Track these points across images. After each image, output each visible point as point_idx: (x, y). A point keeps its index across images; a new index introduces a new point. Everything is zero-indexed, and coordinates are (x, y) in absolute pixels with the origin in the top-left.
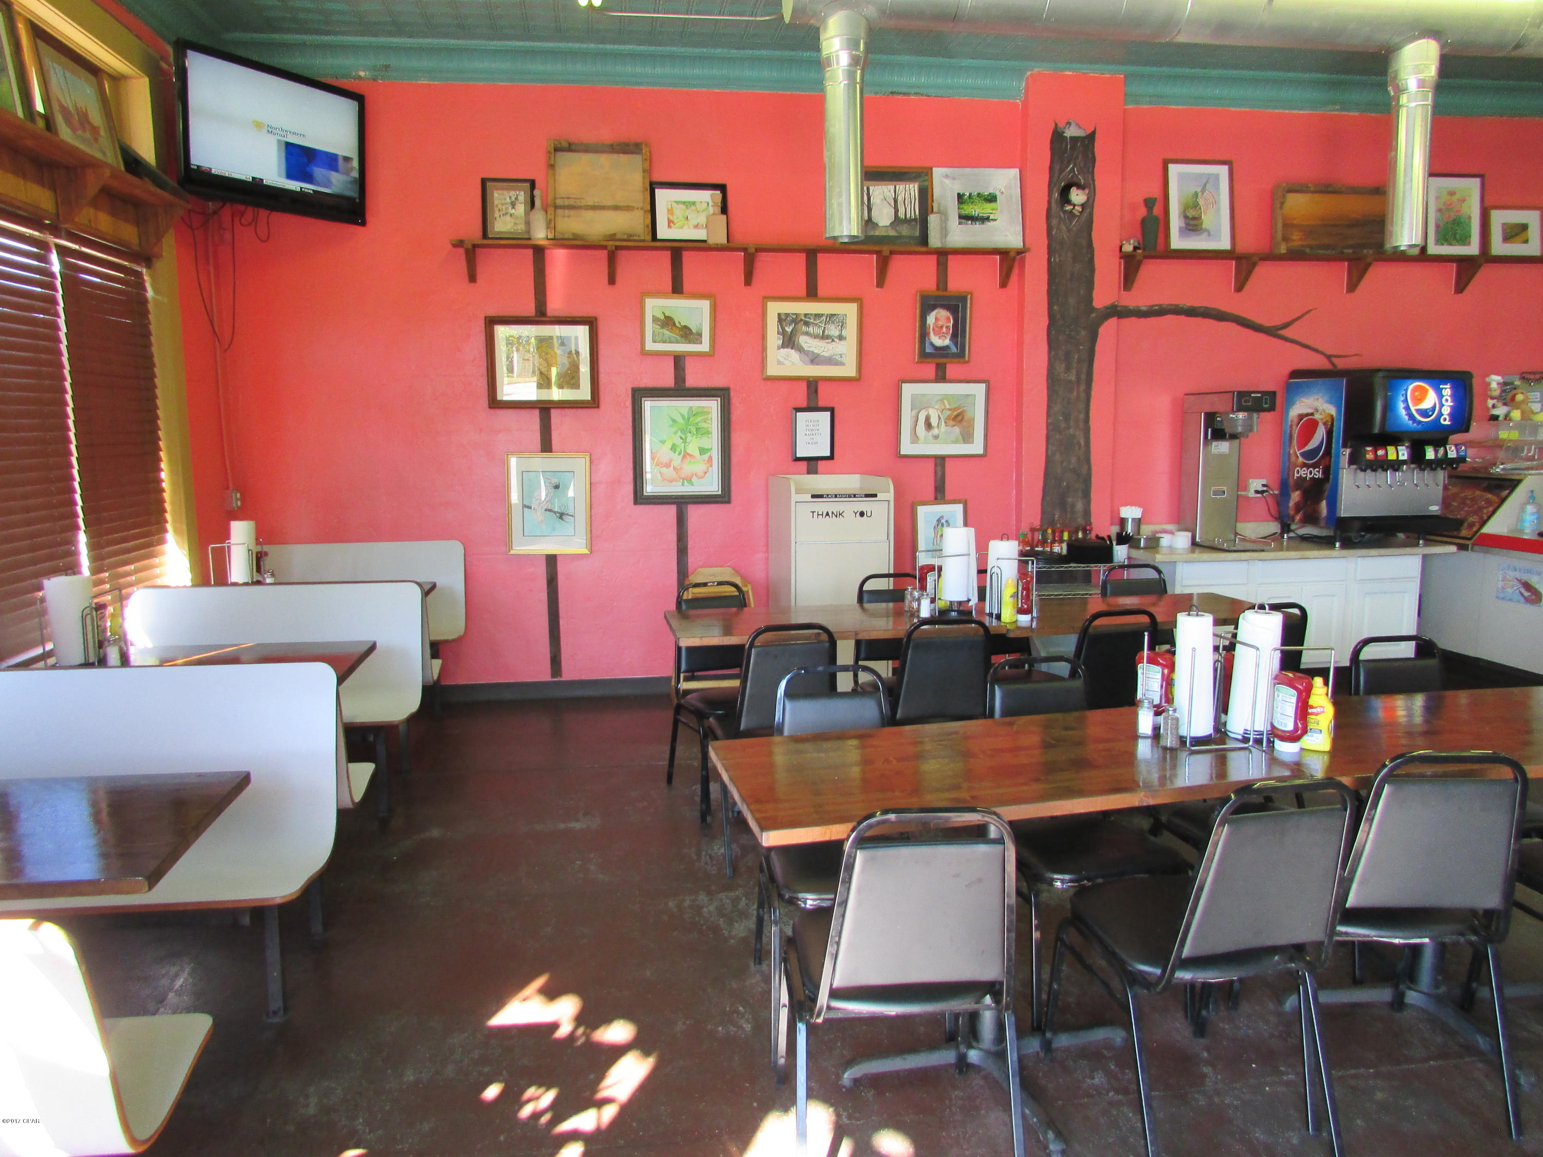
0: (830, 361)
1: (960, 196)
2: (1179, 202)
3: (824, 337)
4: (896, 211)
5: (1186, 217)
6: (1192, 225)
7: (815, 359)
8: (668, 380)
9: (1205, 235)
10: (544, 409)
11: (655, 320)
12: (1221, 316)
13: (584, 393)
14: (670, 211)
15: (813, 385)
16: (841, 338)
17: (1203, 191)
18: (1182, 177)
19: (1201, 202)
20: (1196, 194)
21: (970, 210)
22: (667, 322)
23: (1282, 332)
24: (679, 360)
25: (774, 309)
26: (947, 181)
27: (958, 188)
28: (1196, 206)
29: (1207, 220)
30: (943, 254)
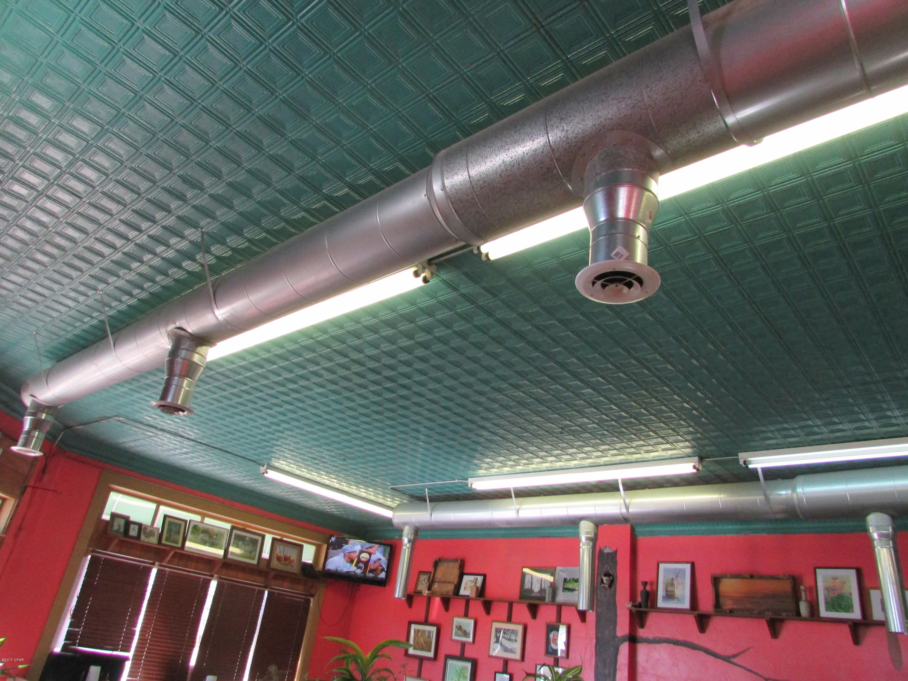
0: (511, 651)
1: (565, 580)
2: (664, 583)
3: (510, 640)
4: (541, 585)
5: (667, 591)
6: (669, 596)
7: (506, 649)
8: (458, 653)
9: (676, 600)
10: (422, 659)
11: (456, 626)
12: (695, 647)
13: (431, 654)
14: (466, 584)
15: (506, 662)
16: (516, 641)
17: (677, 577)
18: (666, 570)
19: (675, 582)
20: (673, 579)
21: (570, 586)
22: (459, 628)
23: (733, 660)
24: (463, 644)
25: (496, 625)
26: (561, 573)
27: (564, 575)
28: (672, 585)
29: (678, 592)
30: (560, 607)
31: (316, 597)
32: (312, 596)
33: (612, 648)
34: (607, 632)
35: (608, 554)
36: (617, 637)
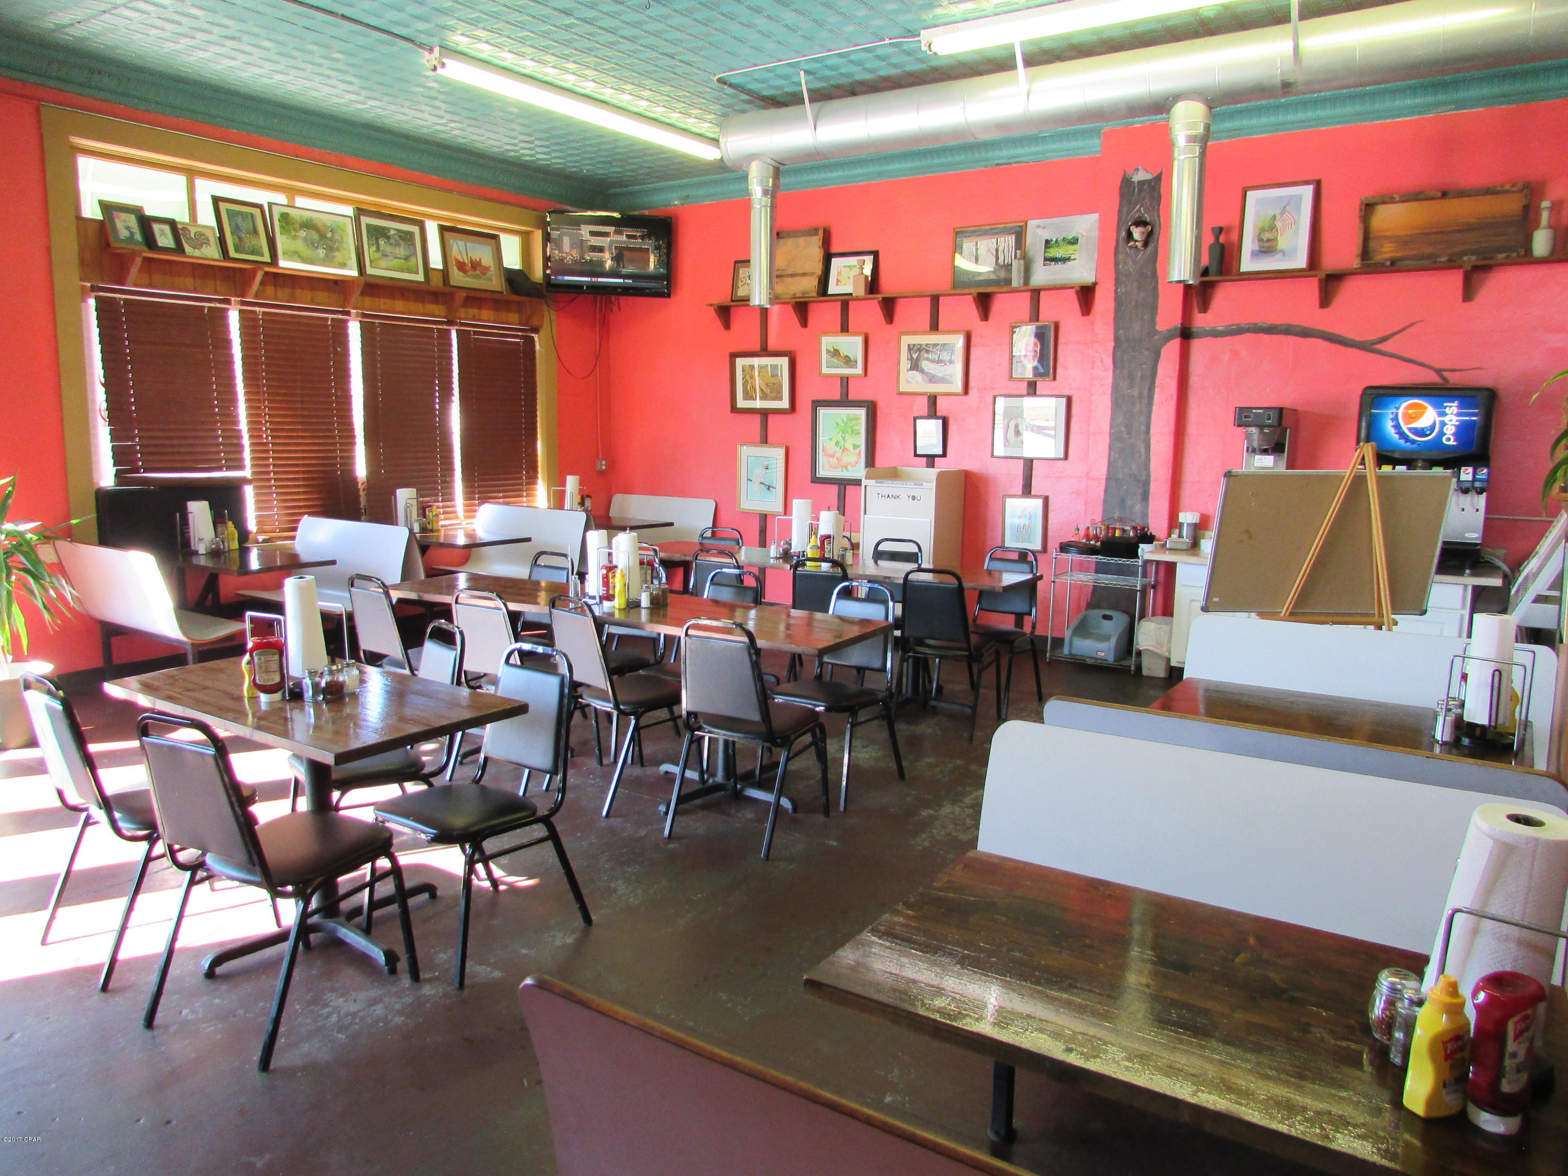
0: (943, 380)
1: (1047, 242)
2: (1255, 226)
3: (939, 361)
4: (997, 258)
5: (1260, 240)
6: (1267, 248)
7: (932, 379)
8: (837, 396)
9: (1279, 255)
10: (765, 414)
11: (828, 351)
12: (1306, 333)
13: (785, 404)
14: (839, 274)
15: (933, 400)
16: (951, 362)
17: (1282, 214)
18: (1259, 202)
19: (1278, 224)
20: (1274, 217)
21: (1055, 252)
22: (836, 353)
23: (1378, 347)
24: (845, 381)
25: (906, 340)
26: (1039, 231)
27: (1046, 235)
28: (1272, 228)
29: (1282, 243)
30: (1036, 293)
31: (542, 332)
32: (536, 330)
33: (1146, 353)
34: (1137, 326)
35: (1141, 183)
36: (1157, 332)
